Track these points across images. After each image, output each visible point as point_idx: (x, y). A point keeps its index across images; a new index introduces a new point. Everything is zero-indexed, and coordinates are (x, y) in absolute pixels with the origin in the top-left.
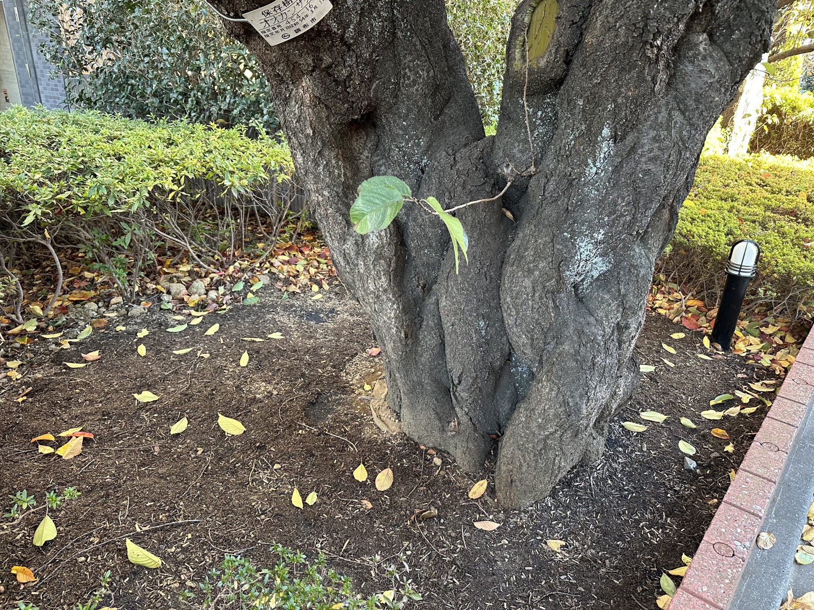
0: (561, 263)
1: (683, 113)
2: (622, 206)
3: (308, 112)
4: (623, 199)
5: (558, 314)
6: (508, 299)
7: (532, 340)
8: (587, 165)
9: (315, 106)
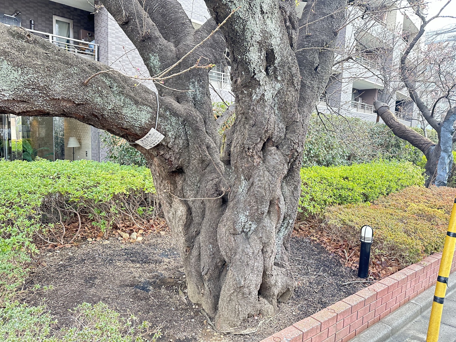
0: (234, 223)
1: (269, 172)
2: (253, 204)
3: (157, 168)
4: (252, 200)
5: (235, 243)
6: (218, 236)
7: (226, 253)
8: (239, 188)
9: (159, 166)
